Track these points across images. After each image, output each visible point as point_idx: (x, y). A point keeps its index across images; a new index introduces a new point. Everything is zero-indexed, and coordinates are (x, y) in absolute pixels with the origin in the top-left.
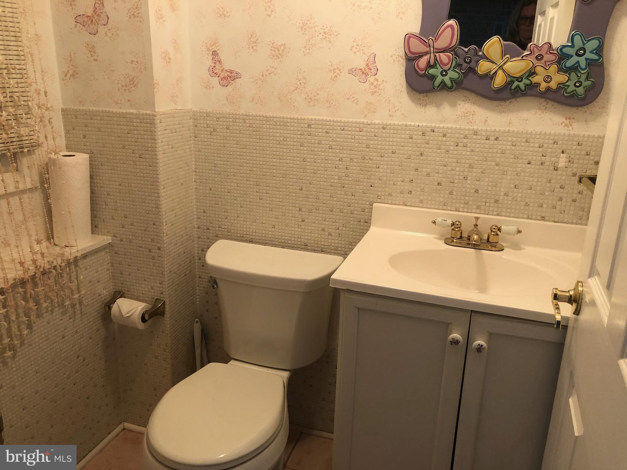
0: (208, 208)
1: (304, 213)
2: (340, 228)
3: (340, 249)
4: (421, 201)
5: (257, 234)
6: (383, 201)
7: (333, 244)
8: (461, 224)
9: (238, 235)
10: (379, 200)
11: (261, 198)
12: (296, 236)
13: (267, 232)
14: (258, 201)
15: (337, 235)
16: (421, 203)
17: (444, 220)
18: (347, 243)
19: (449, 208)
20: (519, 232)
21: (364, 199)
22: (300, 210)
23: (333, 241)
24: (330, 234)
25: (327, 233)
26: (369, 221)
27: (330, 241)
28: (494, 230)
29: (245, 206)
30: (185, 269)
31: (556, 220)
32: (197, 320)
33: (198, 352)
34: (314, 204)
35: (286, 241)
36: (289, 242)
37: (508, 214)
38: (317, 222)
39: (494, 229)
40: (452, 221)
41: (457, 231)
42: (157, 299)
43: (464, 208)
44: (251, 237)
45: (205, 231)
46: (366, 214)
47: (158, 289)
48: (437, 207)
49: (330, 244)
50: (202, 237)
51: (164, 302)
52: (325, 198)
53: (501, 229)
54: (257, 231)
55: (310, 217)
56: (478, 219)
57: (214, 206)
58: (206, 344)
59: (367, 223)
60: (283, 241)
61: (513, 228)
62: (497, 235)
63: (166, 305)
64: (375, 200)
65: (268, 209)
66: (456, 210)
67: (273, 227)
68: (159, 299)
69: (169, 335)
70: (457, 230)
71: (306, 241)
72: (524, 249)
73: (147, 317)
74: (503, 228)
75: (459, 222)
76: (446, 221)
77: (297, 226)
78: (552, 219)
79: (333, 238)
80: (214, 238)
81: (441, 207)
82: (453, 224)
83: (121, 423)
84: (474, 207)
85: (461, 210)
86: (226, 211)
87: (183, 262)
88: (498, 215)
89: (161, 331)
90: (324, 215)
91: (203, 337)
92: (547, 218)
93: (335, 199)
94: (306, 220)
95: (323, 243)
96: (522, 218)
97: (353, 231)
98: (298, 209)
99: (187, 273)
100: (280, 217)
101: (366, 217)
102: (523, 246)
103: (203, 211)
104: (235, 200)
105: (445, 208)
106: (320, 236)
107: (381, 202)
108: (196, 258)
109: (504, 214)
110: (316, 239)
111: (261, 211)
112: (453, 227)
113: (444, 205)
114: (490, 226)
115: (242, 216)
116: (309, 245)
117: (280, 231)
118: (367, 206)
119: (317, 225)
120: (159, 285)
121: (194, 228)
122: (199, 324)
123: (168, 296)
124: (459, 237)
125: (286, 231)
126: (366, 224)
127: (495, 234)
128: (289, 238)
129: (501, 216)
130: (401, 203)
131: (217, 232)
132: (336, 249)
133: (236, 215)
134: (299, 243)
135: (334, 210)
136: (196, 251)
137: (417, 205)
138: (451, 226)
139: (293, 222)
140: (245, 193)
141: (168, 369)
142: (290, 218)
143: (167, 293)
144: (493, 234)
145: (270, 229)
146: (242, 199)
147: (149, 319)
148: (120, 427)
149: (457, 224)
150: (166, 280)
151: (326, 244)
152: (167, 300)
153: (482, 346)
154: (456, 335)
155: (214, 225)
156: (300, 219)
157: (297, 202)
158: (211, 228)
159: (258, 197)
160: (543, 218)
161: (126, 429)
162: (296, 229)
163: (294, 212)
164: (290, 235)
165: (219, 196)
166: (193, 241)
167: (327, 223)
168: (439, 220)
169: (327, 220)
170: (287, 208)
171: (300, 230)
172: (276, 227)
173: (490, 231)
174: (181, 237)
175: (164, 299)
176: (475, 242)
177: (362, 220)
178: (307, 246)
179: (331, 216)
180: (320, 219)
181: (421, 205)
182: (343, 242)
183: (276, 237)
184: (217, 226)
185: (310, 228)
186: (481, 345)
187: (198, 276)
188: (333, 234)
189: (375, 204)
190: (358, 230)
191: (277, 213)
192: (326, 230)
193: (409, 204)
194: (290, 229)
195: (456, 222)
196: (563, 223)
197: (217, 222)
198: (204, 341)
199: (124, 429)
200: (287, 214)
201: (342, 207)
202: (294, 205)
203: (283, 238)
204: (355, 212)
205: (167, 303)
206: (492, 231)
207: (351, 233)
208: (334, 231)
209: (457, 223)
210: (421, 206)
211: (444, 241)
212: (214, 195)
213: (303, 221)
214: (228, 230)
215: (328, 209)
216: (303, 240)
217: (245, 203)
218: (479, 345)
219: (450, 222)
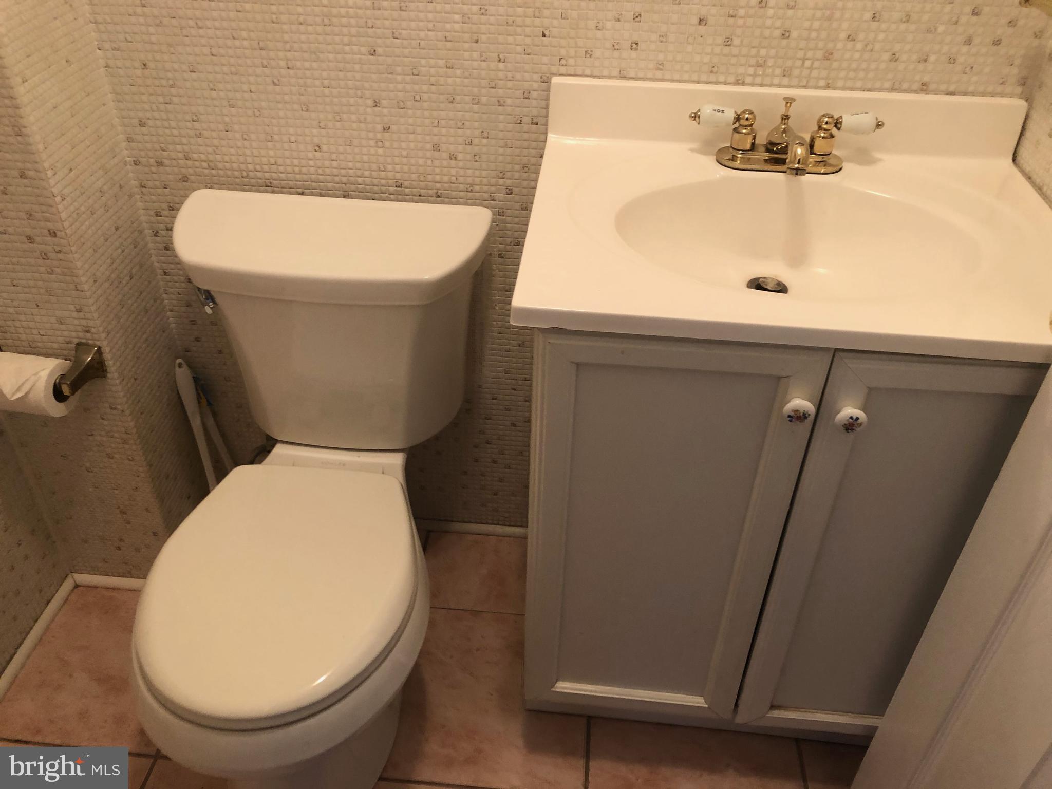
0: (148, 115)
1: (385, 111)
2: (476, 141)
3: (477, 188)
4: (660, 66)
5: (281, 169)
6: (572, 71)
7: (461, 179)
8: (755, 117)
9: (236, 173)
10: (563, 70)
11: (276, 81)
12: (374, 167)
13: (304, 162)
14: (271, 88)
15: (469, 157)
16: (660, 71)
17: (718, 111)
18: (493, 174)
19: (722, 79)
20: (879, 125)
21: (527, 67)
22: (376, 104)
23: (461, 172)
24: (453, 157)
25: (445, 155)
26: (541, 120)
27: (453, 172)
28: (825, 126)
29: (240, 103)
30: (128, 265)
31: (952, 88)
32: (179, 361)
33: (196, 423)
34: (408, 87)
35: (352, 179)
36: (360, 180)
37: (849, 84)
38: (419, 130)
39: (827, 123)
40: (735, 112)
41: (745, 134)
42: (79, 344)
43: (755, 75)
44: (267, 175)
45: (154, 169)
46: (534, 103)
47: (76, 322)
48: (695, 77)
49: (454, 178)
50: (150, 184)
51: (99, 348)
52: (432, 71)
53: (841, 123)
54: (280, 161)
55: (402, 120)
56: (791, 103)
57: (162, 107)
58: (209, 404)
59: (537, 124)
60: (344, 179)
61: (867, 120)
62: (832, 136)
63: (104, 355)
64: (554, 69)
65: (296, 107)
66: (737, 83)
67: (317, 149)
68: (87, 344)
69: (127, 412)
70: (744, 131)
71: (398, 176)
72: (880, 160)
73: (66, 390)
74: (847, 120)
75: (751, 113)
76: (723, 112)
77: (372, 143)
78: (943, 87)
79: (461, 164)
80: (180, 185)
81: (704, 77)
82: (738, 119)
83: (66, 577)
84: (778, 71)
85: (748, 80)
86: (195, 118)
87: (120, 251)
88: (828, 87)
89: (107, 405)
90: (435, 113)
91: (200, 392)
92: (932, 87)
93: (458, 72)
94: (394, 128)
95: (438, 178)
96: (881, 90)
97: (506, 146)
98: (370, 102)
99: (134, 271)
100: (330, 124)
101: (535, 112)
102: (878, 155)
103: (136, 122)
104: (212, 90)
105: (713, 78)
106: (429, 162)
107: (569, 73)
108: (148, 232)
109: (840, 83)
110: (421, 170)
111: (281, 114)
112: (737, 125)
113: (712, 73)
114: (817, 117)
115: (236, 127)
116: (406, 184)
117: (334, 156)
118: (535, 85)
119: (419, 137)
120: (75, 314)
121: (126, 166)
122: (185, 368)
123: (103, 335)
124: (748, 147)
125: (350, 157)
126: (535, 126)
127: (826, 135)
128: (359, 173)
129: (834, 89)
130: (615, 73)
131: (182, 169)
132: (469, 190)
133: (221, 127)
134: (383, 182)
135: (458, 98)
136: (143, 218)
137: (650, 75)
138: (734, 123)
139: (363, 134)
140: (233, 69)
141: (142, 475)
142: (355, 125)
143: (101, 329)
144: (822, 135)
145: (310, 155)
146: (229, 87)
147: (73, 393)
148: (67, 585)
149: (747, 119)
150: (91, 301)
151: (446, 179)
152: (105, 343)
153: (857, 419)
154: (800, 402)
155: (173, 155)
156: (379, 127)
157: (367, 85)
158: (166, 162)
159: (269, 80)
160: (924, 88)
161: (80, 586)
162: (372, 151)
163: (361, 109)
164: (358, 165)
165: (171, 82)
166: (131, 196)
167: (444, 131)
168: (707, 111)
169: (443, 122)
170: (344, 100)
171: (381, 151)
172: (324, 148)
173: (816, 128)
174: (98, 194)
175: (98, 343)
176: (799, 163)
177: (525, 119)
178: (401, 186)
179: (451, 114)
180: (427, 121)
181: (659, 74)
182: (484, 173)
183: (328, 171)
184: (181, 155)
185: (404, 145)
186: (855, 418)
187: (159, 271)
188: (460, 156)
189: (555, 80)
190: (518, 143)
191: (322, 116)
192: (443, 147)
193: (632, 74)
194: (357, 150)
195: (744, 112)
196: (965, 94)
197: (179, 147)
198: (204, 401)
199: (77, 586)
200: (345, 116)
201: (475, 90)
202: (359, 93)
203: (343, 172)
204: (509, 101)
205: (106, 350)
206: (820, 128)
207: (501, 150)
208: (460, 148)
209: (747, 116)
210: (660, 77)
211: (715, 157)
212: (157, 82)
213: (386, 129)
214: (210, 164)
215: (442, 97)
216: (390, 175)
217: (238, 95)
218: (851, 418)
219: (730, 115)
